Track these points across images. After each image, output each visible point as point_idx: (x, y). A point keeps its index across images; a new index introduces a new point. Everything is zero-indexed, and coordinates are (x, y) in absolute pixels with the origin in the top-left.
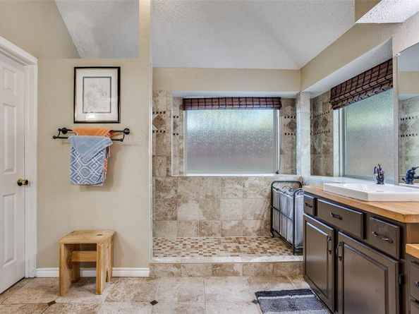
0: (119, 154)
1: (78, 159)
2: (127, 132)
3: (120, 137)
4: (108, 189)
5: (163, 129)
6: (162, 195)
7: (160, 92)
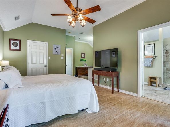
0: (154, 61)
1: (146, 62)
2: (156, 56)
3: (155, 58)
4: (152, 68)
5: (168, 54)
6: (168, 72)
7: (168, 44)
